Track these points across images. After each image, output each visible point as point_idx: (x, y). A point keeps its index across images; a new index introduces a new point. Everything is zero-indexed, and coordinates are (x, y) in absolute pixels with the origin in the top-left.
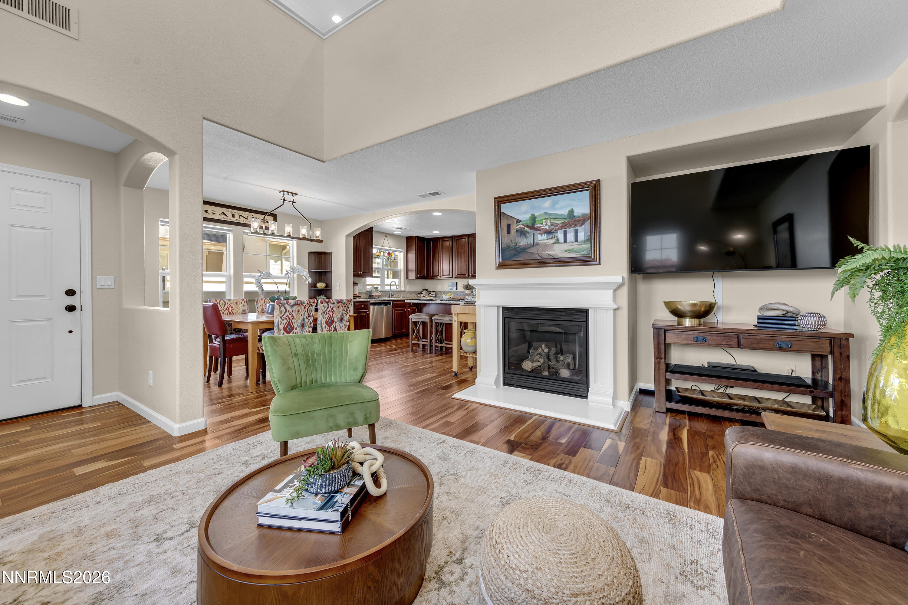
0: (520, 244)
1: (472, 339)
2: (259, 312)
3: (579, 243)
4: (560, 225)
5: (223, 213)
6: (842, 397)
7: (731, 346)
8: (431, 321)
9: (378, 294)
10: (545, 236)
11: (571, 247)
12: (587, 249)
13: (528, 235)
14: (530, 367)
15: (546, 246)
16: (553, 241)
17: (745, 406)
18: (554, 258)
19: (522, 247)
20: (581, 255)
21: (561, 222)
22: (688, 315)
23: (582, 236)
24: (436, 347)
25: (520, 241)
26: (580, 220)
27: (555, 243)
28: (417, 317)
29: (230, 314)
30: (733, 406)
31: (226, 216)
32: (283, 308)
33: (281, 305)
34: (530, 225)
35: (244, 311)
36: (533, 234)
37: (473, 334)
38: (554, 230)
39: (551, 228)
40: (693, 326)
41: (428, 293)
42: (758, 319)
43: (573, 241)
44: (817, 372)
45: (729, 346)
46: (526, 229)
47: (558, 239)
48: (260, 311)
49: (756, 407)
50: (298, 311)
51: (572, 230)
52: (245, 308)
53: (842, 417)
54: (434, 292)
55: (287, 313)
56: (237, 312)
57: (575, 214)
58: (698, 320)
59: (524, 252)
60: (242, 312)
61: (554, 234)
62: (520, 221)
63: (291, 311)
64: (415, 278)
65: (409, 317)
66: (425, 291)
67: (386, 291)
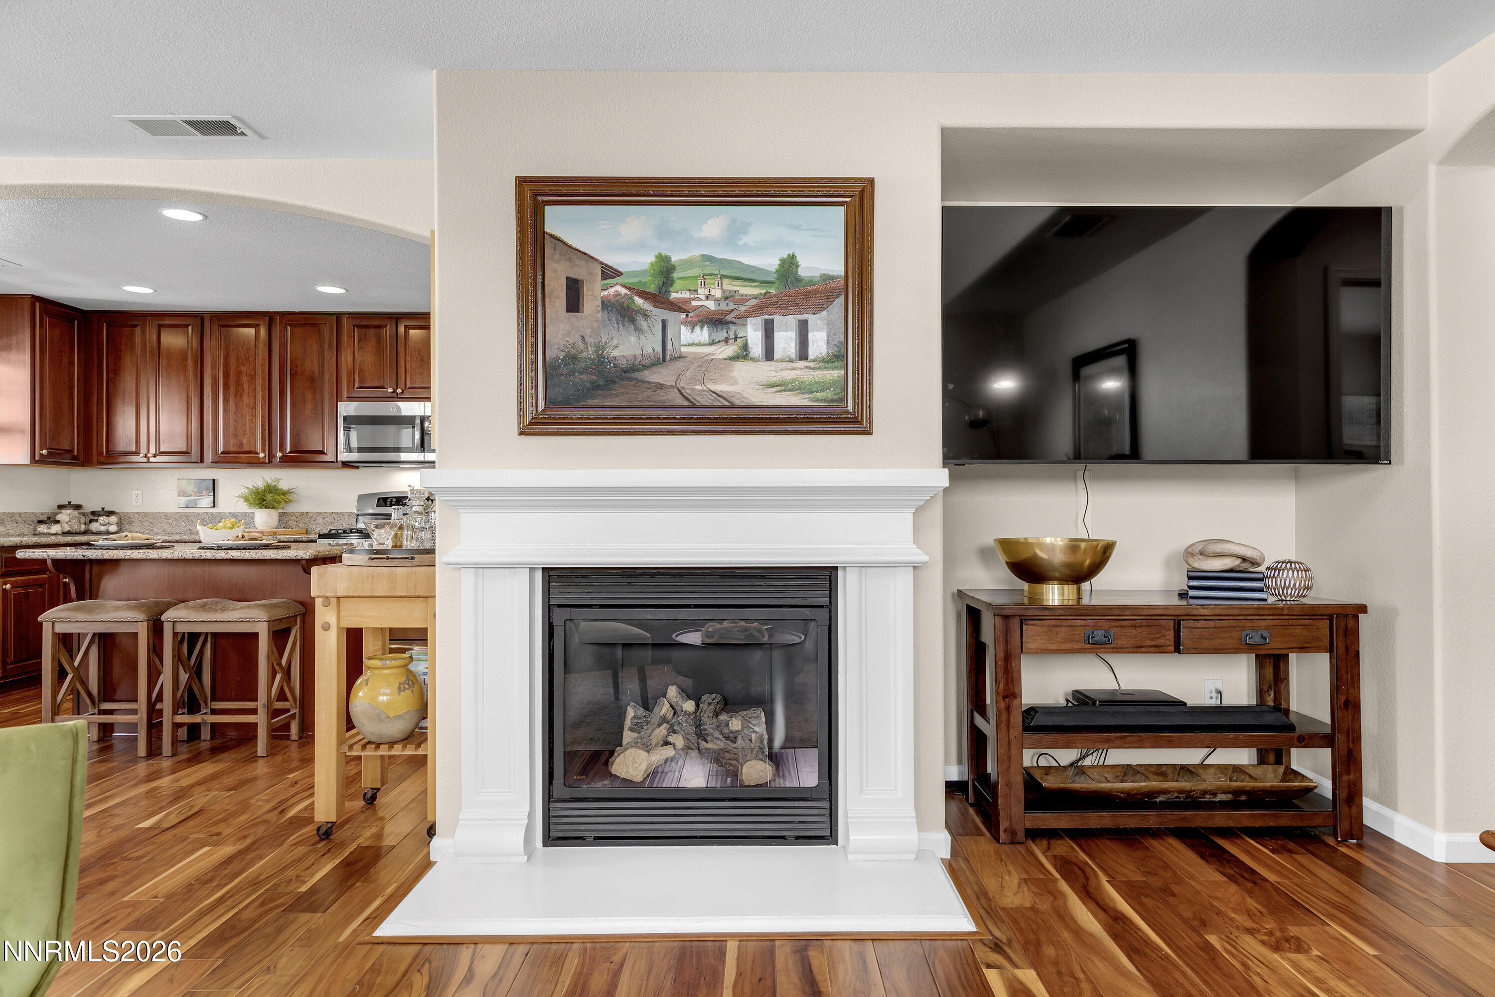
0: (615, 353)
1: (400, 689)
3: (812, 365)
4: (753, 302)
6: (1348, 742)
7: (1161, 649)
8: (156, 628)
10: (703, 334)
11: (788, 375)
12: (834, 383)
13: (643, 323)
14: (643, 767)
15: (706, 365)
16: (730, 350)
17: (1180, 792)
18: (733, 406)
19: (623, 363)
20: (818, 400)
21: (755, 291)
22: (1057, 574)
23: (819, 344)
24: (176, 726)
25: (615, 342)
26: (816, 292)
27: (735, 358)
28: (81, 616)
30: (1157, 797)
34: (652, 288)
36: (664, 323)
37: (402, 670)
38: (733, 315)
39: (723, 307)
40: (1066, 603)
41: (83, 520)
42: (1190, 578)
43: (793, 356)
44: (1268, 691)
45: (1157, 649)
46: (639, 301)
47: (745, 347)
49: (1201, 791)
51: (792, 320)
53: (1349, 786)
54: (110, 513)
57: (803, 272)
58: (1075, 586)
59: (630, 379)
61: (733, 328)
62: (618, 274)
64: (27, 461)
65: (40, 619)
66: (69, 511)
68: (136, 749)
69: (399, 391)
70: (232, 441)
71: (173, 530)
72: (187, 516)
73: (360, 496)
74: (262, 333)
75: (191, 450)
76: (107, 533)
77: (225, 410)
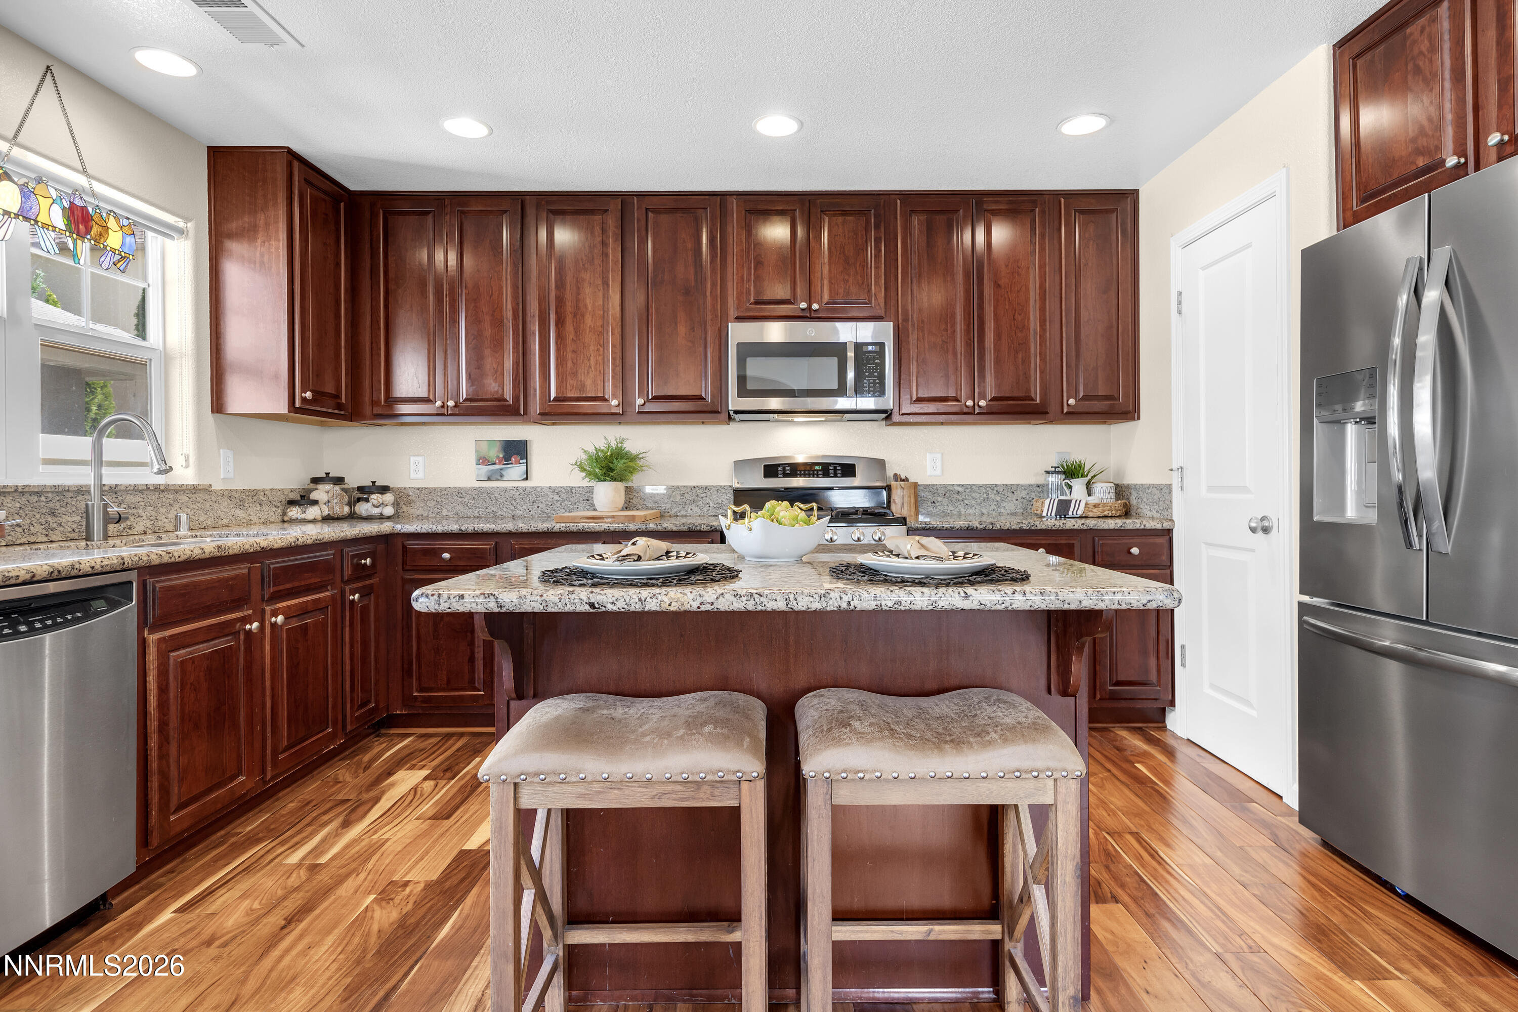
41: (346, 498)
54: (384, 489)
64: (284, 411)
66: (328, 487)
67: (60, 492)
69: (815, 307)
70: (570, 382)
71: (469, 512)
72: (489, 493)
73: (736, 463)
74: (612, 222)
75: (508, 395)
76: (382, 518)
77: (560, 337)
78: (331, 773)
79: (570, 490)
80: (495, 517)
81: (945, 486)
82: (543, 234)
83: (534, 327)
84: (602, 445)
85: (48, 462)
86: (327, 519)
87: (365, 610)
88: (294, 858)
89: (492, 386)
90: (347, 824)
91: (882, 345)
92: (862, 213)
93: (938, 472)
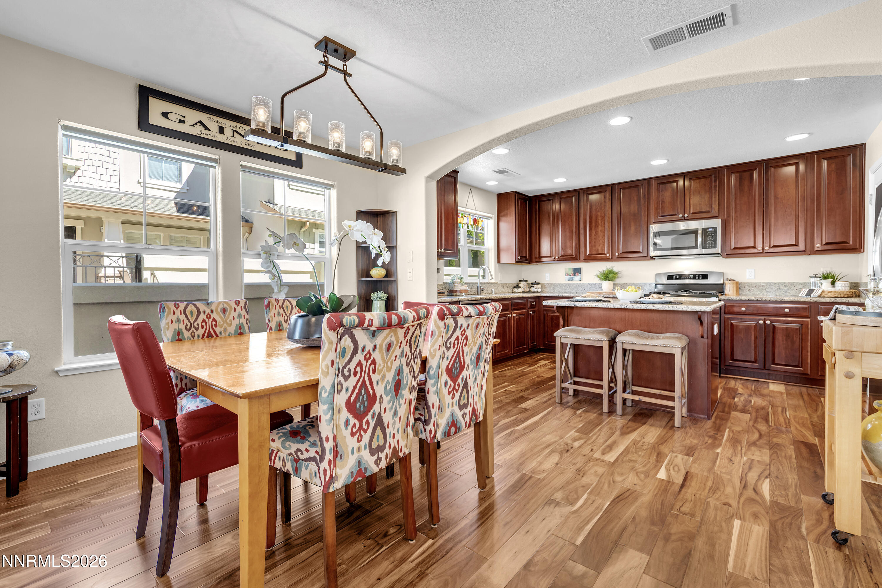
2: (271, 329)
5: (200, 122)
9: (464, 288)
29: (210, 335)
31: (206, 128)
32: (347, 342)
33: (341, 330)
35: (240, 328)
41: (528, 286)
48: (273, 328)
50: (389, 346)
52: (243, 321)
54: (538, 284)
55: (360, 357)
56: (225, 330)
60: (235, 331)
63: (369, 347)
64: (514, 262)
65: (554, 335)
66: (523, 283)
67: (473, 283)
68: (602, 408)
69: (686, 215)
70: (594, 249)
71: (563, 291)
72: (569, 285)
73: (656, 274)
74: (608, 195)
75: (574, 254)
76: (537, 292)
77: (590, 234)
78: (525, 358)
79: (595, 284)
80: (571, 293)
81: (756, 283)
82: (585, 198)
83: (582, 232)
84: (605, 269)
85: (470, 276)
86: (523, 292)
87: (533, 316)
88: (519, 369)
89: (569, 252)
90: (530, 366)
91: (715, 228)
92: (709, 177)
93: (753, 277)
